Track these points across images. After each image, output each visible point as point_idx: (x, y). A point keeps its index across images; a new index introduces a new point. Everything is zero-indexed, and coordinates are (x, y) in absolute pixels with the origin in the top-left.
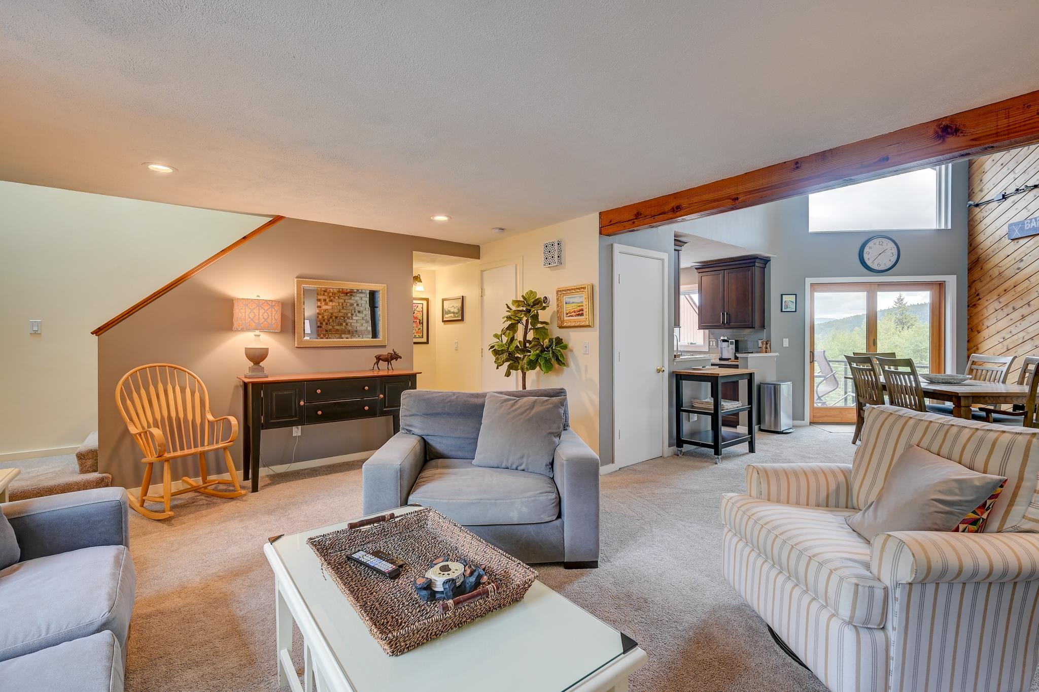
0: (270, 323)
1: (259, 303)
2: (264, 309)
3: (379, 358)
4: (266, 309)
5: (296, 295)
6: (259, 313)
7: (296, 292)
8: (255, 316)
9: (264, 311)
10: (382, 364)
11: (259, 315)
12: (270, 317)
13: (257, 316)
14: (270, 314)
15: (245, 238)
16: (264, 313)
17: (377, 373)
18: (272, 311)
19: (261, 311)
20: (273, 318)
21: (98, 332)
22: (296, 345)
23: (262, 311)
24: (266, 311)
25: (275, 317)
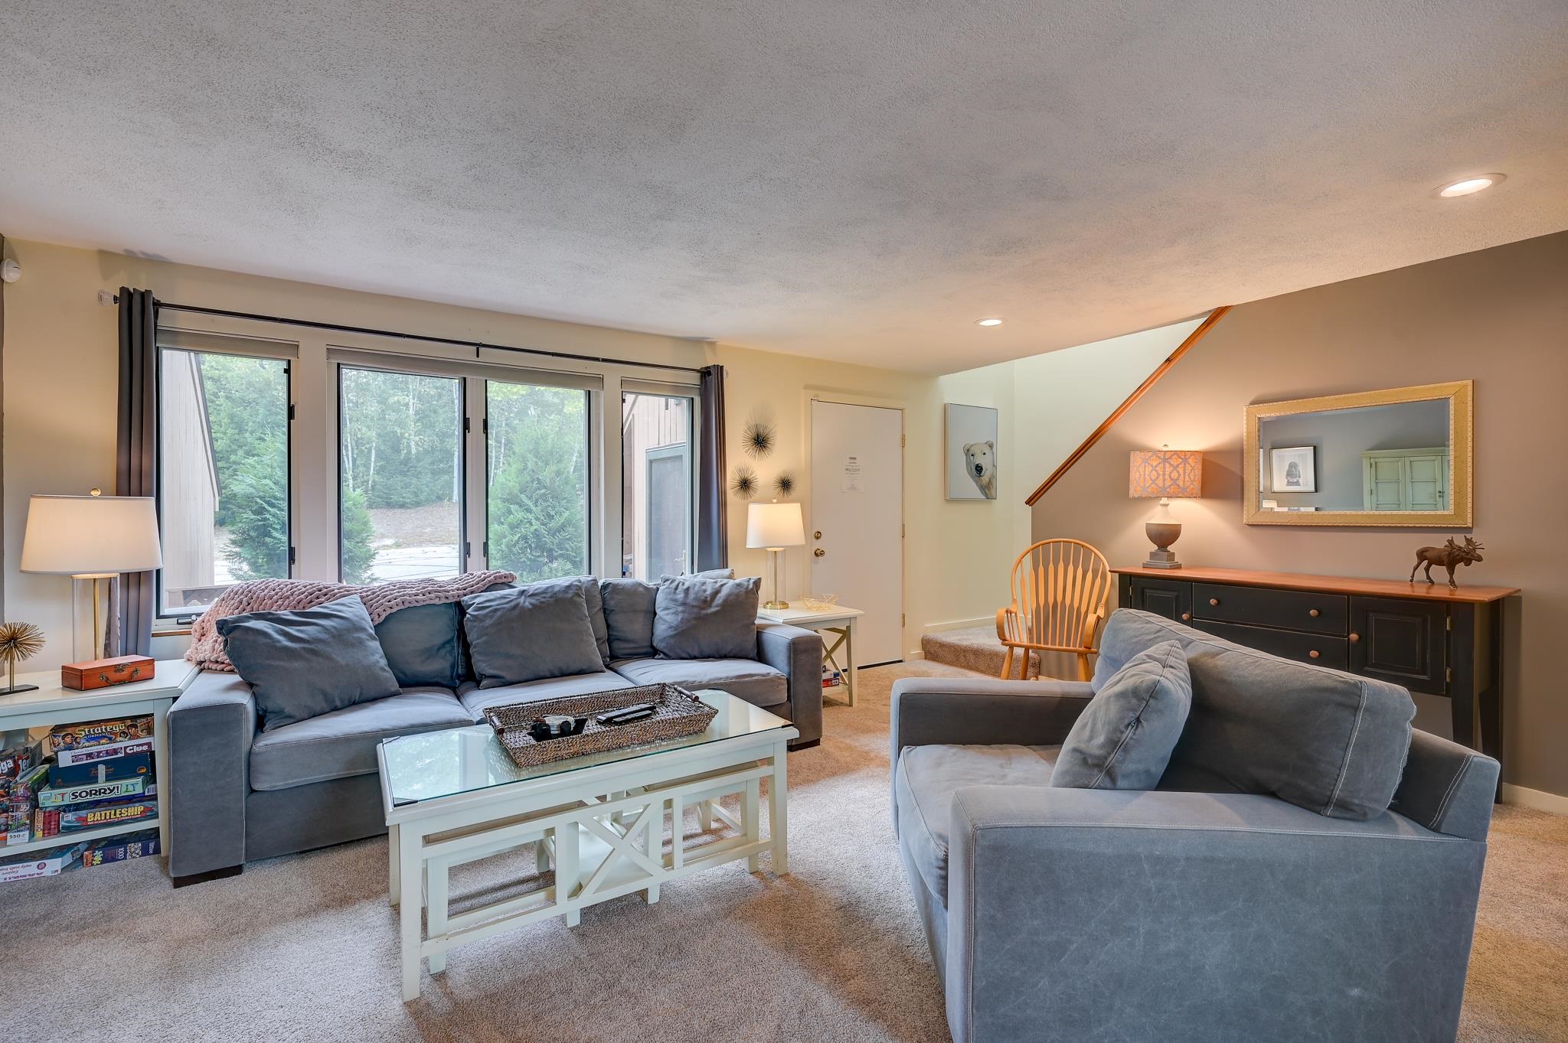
0: (1161, 485)
1: (1167, 457)
2: (1152, 466)
3: (1422, 555)
4: (1154, 464)
5: (1245, 434)
6: (1145, 471)
7: (1245, 430)
8: (1140, 475)
9: (1151, 468)
10: (1439, 573)
11: (1144, 475)
12: (1161, 477)
13: (1142, 477)
14: (1161, 473)
15: (1169, 360)
16: (1152, 471)
18: (1164, 467)
19: (1147, 469)
20: (1167, 477)
21: (1028, 502)
22: (1245, 521)
23: (1149, 469)
24: (1154, 468)
25: (1192, 475)
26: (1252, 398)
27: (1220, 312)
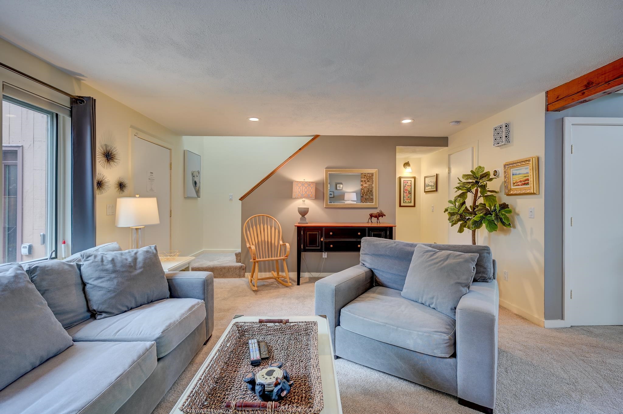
0: (308, 194)
1: (303, 183)
2: (305, 187)
3: (371, 216)
4: (306, 186)
5: (325, 178)
6: (303, 189)
7: (325, 177)
8: (301, 190)
9: (305, 188)
10: (374, 220)
11: (303, 190)
12: (308, 191)
13: (302, 191)
14: (308, 189)
15: (300, 149)
16: (305, 189)
17: (370, 224)
18: (309, 188)
19: (303, 188)
20: (310, 191)
21: (241, 199)
22: (325, 207)
23: (304, 188)
24: (306, 188)
26: (326, 166)
27: (317, 136)
